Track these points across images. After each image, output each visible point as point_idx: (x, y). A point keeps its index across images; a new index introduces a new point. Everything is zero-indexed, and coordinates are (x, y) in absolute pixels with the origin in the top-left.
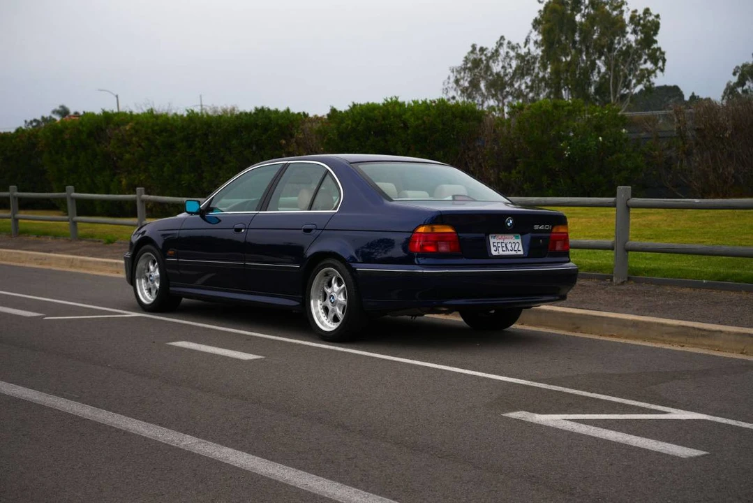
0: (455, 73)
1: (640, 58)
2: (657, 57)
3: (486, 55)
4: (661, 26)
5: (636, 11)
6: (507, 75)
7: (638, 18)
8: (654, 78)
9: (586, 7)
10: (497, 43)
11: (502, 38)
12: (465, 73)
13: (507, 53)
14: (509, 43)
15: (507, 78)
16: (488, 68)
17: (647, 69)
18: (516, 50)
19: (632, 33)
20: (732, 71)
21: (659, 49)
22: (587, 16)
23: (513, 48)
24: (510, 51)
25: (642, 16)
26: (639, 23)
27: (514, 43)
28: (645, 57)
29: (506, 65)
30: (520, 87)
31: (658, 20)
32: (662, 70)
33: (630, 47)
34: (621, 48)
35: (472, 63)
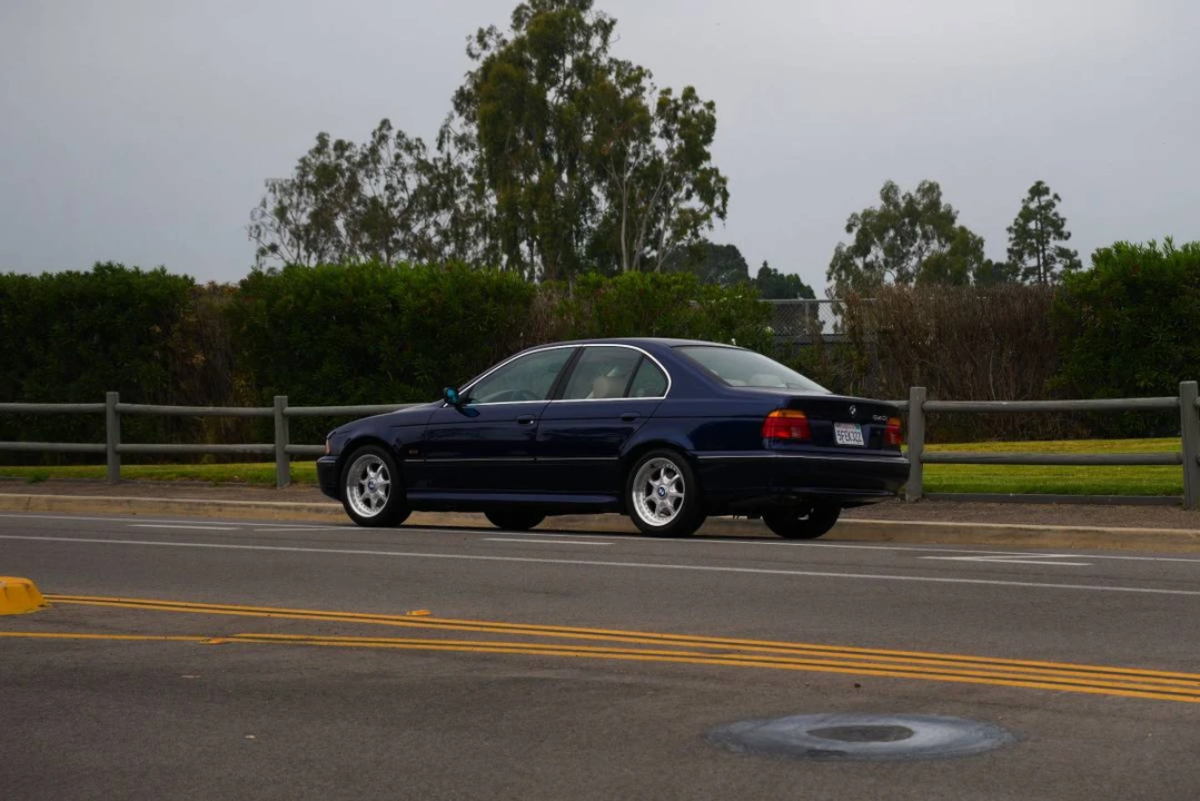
0: (278, 194)
1: (677, 186)
2: (712, 188)
3: (348, 159)
4: (718, 125)
5: (668, 91)
6: (396, 205)
7: (673, 105)
8: (706, 229)
9: (567, 75)
10: (374, 134)
11: (385, 124)
12: (301, 194)
13: (398, 157)
14: (400, 135)
15: (395, 212)
16: (354, 186)
17: (692, 211)
18: (415, 152)
19: (661, 136)
20: (846, 223)
21: (715, 171)
22: (571, 93)
23: (409, 148)
24: (402, 152)
25: (680, 102)
26: (675, 114)
27: (411, 136)
28: (688, 186)
29: (395, 183)
30: (423, 232)
31: (711, 112)
32: (722, 215)
33: (657, 163)
34: (641, 164)
35: (316, 174)
